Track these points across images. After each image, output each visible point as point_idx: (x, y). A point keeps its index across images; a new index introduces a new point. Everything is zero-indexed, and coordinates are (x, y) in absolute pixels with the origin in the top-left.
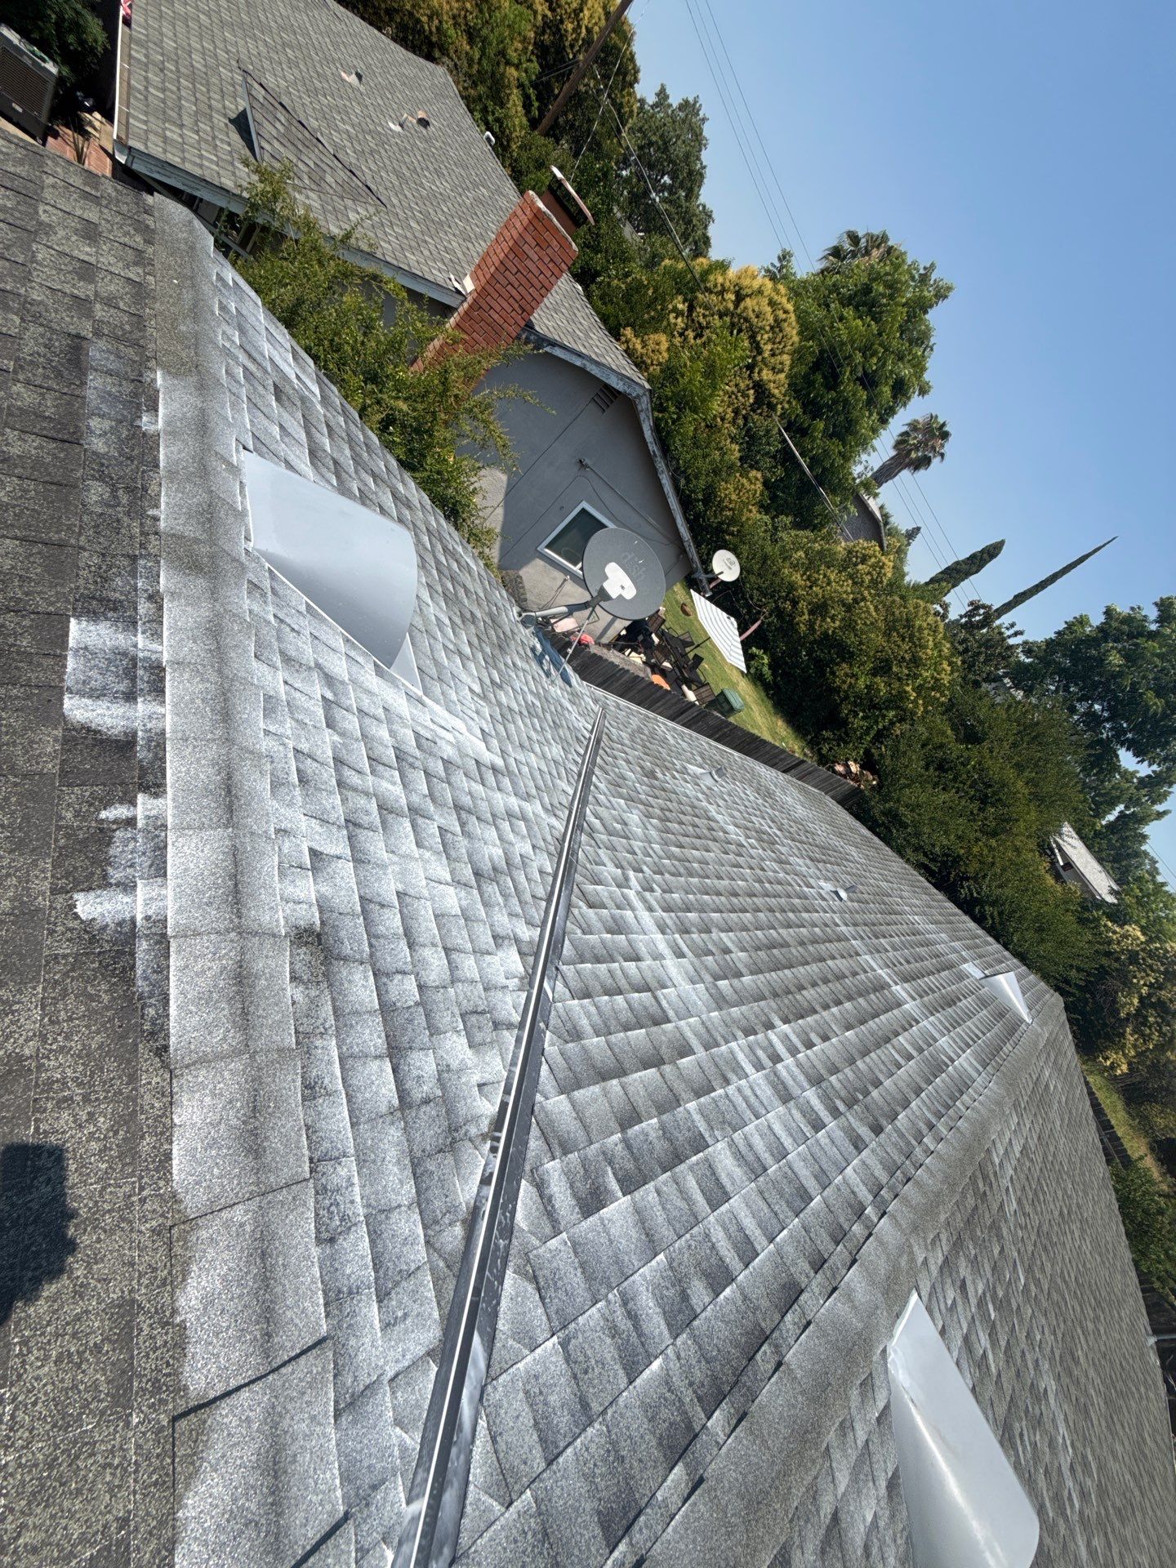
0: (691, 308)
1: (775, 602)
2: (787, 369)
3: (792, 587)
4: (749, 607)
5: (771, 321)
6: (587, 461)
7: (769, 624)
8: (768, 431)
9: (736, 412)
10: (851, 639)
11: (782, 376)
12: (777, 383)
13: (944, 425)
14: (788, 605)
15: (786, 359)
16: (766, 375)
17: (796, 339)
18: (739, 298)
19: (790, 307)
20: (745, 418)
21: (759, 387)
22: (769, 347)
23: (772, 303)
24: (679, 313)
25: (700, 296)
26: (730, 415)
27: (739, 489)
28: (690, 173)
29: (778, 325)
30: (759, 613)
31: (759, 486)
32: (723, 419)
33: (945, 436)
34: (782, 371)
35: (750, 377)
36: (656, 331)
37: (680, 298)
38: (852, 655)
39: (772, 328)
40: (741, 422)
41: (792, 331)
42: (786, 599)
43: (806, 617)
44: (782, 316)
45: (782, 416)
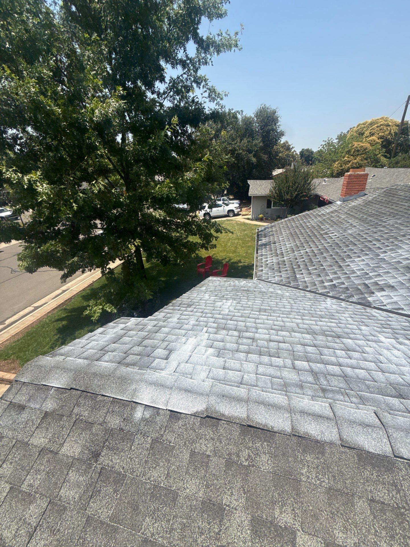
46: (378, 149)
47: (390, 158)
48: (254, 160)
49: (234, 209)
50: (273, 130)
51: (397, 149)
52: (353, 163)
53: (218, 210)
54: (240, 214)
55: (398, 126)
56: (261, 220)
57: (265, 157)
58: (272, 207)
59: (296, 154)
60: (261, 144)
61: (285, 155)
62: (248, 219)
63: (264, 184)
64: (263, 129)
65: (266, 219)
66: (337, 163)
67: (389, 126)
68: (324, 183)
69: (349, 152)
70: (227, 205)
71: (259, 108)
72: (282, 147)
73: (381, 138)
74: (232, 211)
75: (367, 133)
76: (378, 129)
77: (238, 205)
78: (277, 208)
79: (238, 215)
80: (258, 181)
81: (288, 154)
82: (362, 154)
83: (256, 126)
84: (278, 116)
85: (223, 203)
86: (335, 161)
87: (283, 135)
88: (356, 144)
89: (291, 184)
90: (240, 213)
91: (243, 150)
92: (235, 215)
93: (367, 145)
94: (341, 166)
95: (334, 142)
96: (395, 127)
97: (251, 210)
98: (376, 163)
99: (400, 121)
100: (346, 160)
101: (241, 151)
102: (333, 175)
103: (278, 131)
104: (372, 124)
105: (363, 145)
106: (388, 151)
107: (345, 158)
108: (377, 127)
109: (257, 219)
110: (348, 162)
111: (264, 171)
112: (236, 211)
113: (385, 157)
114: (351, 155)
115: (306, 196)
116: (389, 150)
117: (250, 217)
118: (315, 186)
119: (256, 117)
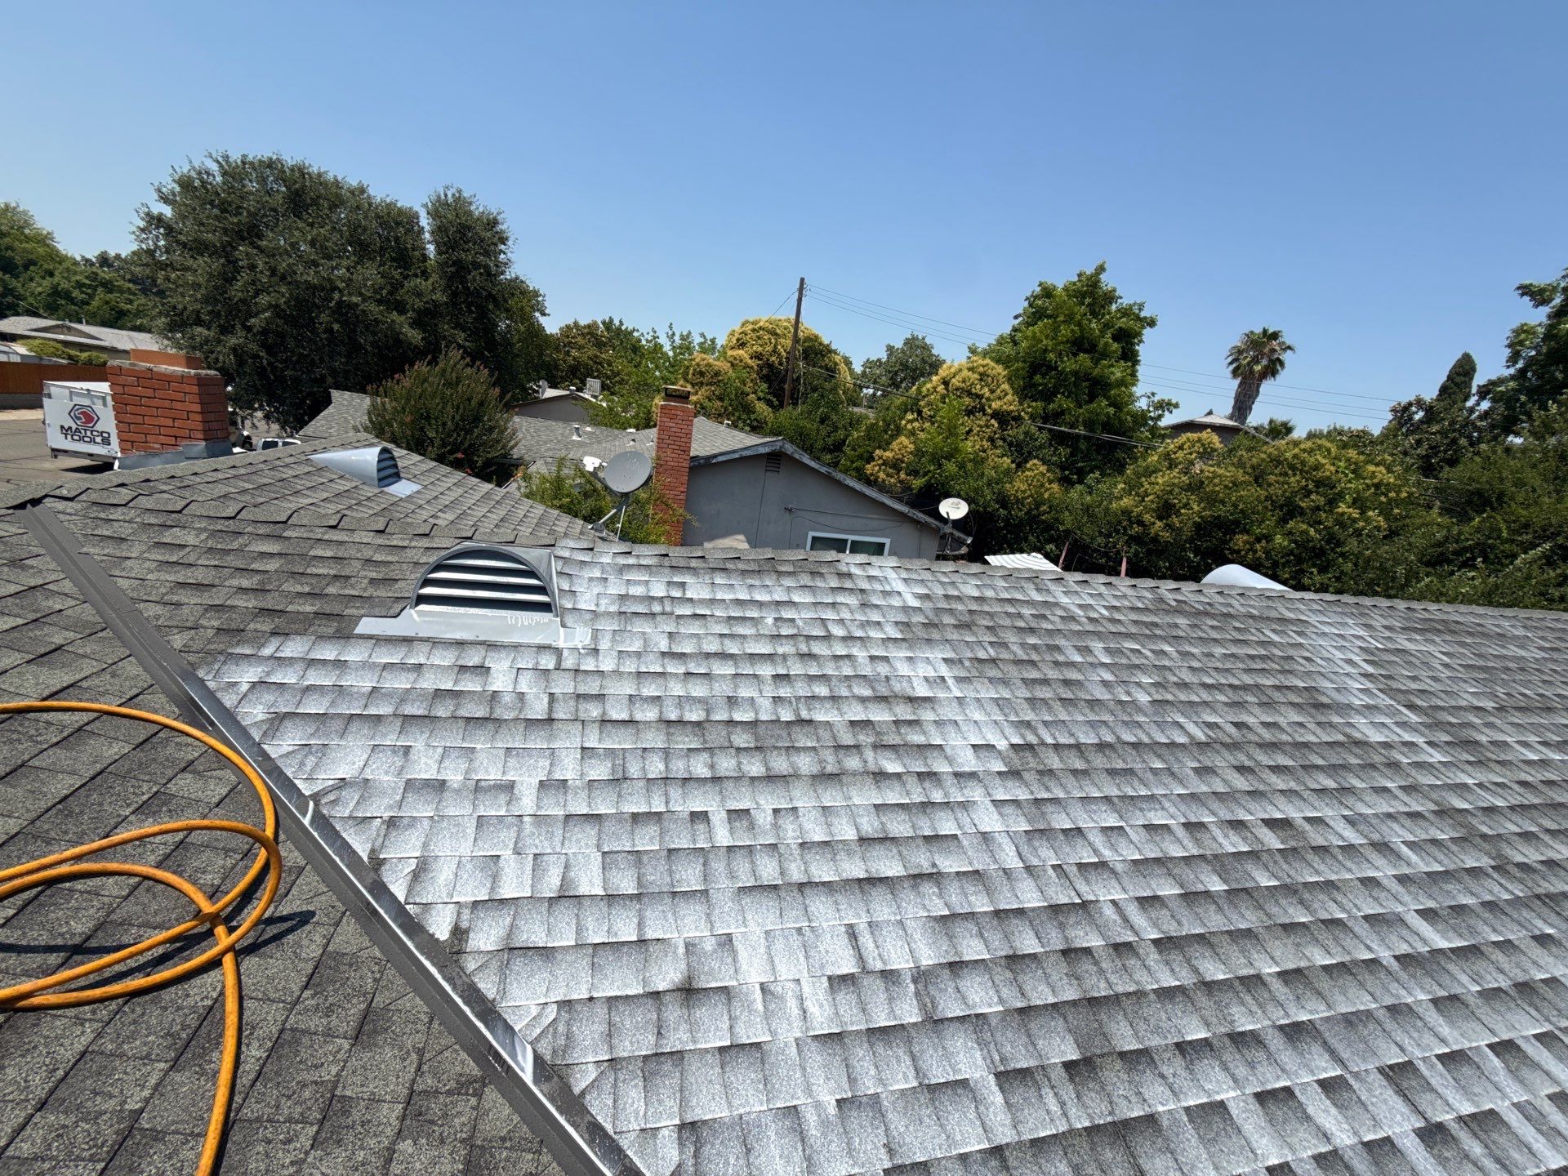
0: (920, 413)
1: (1125, 533)
2: (1010, 392)
3: (1126, 512)
4: (1106, 555)
5: (977, 377)
6: (790, 506)
7: (1136, 554)
8: (1028, 434)
9: (992, 440)
10: (1222, 511)
11: (1009, 397)
12: (1008, 402)
13: (1265, 331)
14: (1137, 529)
15: (1006, 386)
16: (996, 405)
17: (1003, 371)
18: (946, 383)
19: (988, 362)
20: (1002, 438)
21: (996, 415)
22: (986, 390)
23: (970, 370)
24: (913, 421)
26: (986, 444)
27: (1025, 480)
29: (983, 376)
30: (1118, 552)
31: (1042, 468)
32: (984, 451)
33: (1275, 336)
34: (1006, 394)
35: (984, 414)
37: (909, 413)
38: (1237, 523)
39: (981, 380)
40: (1001, 443)
41: (997, 370)
42: (1131, 523)
43: (1159, 524)
44: (981, 369)
45: (1032, 417)
46: (751, 380)
47: (776, 408)
67: (775, 334)
73: (757, 356)
76: (754, 336)
82: (711, 384)
93: (726, 367)
96: (785, 341)
105: (716, 363)
106: (778, 393)
113: (769, 403)
116: (778, 387)
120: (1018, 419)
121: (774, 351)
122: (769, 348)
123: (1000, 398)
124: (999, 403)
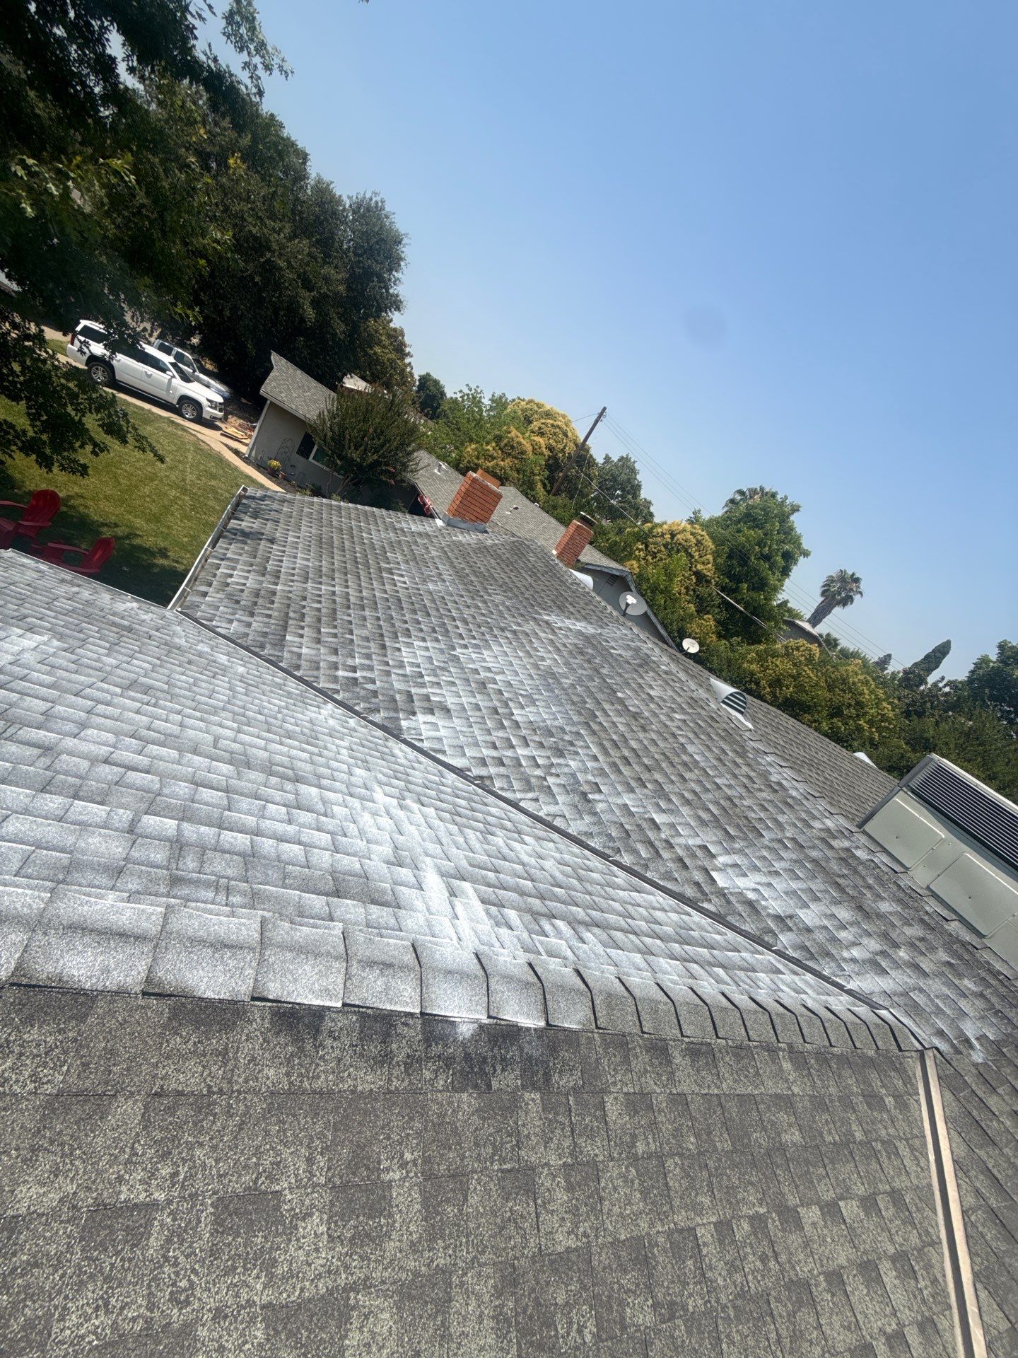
0: (647, 547)
2: (711, 561)
3: (752, 674)
5: (695, 541)
8: (710, 595)
9: (687, 588)
11: (710, 565)
12: (708, 570)
14: (753, 686)
15: (710, 557)
16: (700, 567)
17: (713, 547)
18: (673, 535)
19: (703, 533)
20: (694, 590)
21: (697, 574)
22: (697, 553)
23: (692, 534)
24: (640, 550)
25: (651, 540)
26: (683, 591)
27: (700, 626)
28: (632, 486)
29: (699, 543)
31: (712, 623)
32: (680, 594)
34: (709, 563)
35: (690, 570)
36: (629, 560)
37: (639, 543)
39: (696, 545)
40: (691, 593)
41: (709, 543)
42: (751, 681)
44: (700, 538)
45: (716, 585)
46: (540, 465)
47: (549, 492)
48: (310, 313)
49: (205, 403)
50: (381, 279)
51: (562, 483)
52: (497, 465)
53: (150, 376)
54: (218, 428)
55: (576, 445)
56: (272, 474)
57: (340, 328)
58: (311, 459)
59: (412, 375)
60: (341, 288)
61: (388, 360)
62: (237, 452)
63: (313, 390)
64: (361, 255)
65: (285, 478)
66: (473, 446)
67: (567, 436)
68: (436, 471)
69: (498, 439)
70: (186, 378)
71: (368, 196)
72: (389, 336)
73: (550, 448)
74: (197, 405)
75: (535, 425)
76: (552, 430)
77: (221, 400)
78: (322, 466)
79: (210, 424)
80: (299, 372)
81: (393, 360)
82: (516, 458)
83: (346, 236)
84: (403, 255)
85: (173, 365)
86: (471, 441)
87: (398, 309)
88: (514, 433)
89: (371, 430)
90: (218, 423)
91: (290, 266)
92: (199, 420)
93: (529, 448)
94: (478, 458)
95: (483, 400)
96: (572, 445)
97: (254, 434)
98: (527, 490)
99: (582, 438)
100: (488, 450)
101: (282, 264)
102: (458, 464)
103: (391, 291)
104: (548, 414)
105: (524, 442)
106: (551, 479)
107: (489, 447)
108: (552, 425)
109: (261, 467)
110: (491, 456)
111: (325, 358)
112: (209, 411)
113: (544, 486)
114: (500, 449)
115: (392, 475)
116: (554, 477)
117: (244, 449)
118: (417, 464)
119: (354, 213)
120: (708, 582)
121: (563, 450)
122: (561, 446)
123: (703, 563)
124: (702, 567)
